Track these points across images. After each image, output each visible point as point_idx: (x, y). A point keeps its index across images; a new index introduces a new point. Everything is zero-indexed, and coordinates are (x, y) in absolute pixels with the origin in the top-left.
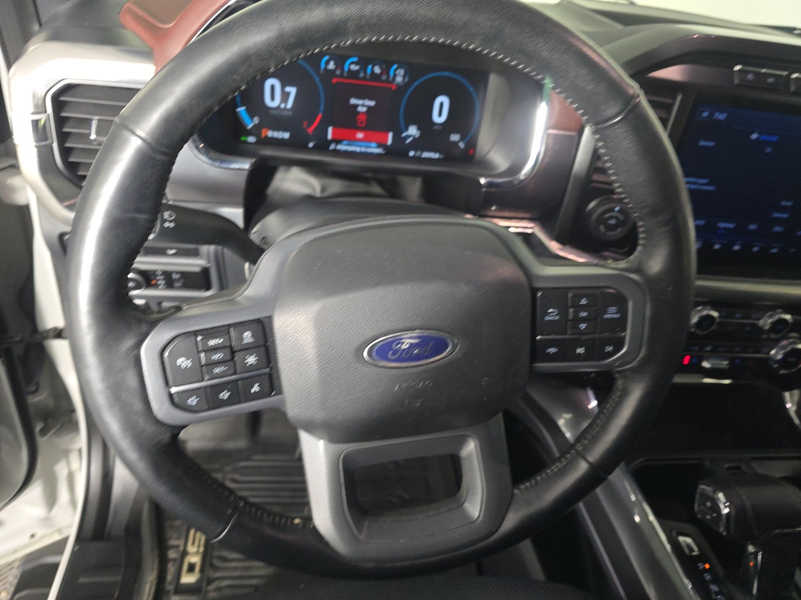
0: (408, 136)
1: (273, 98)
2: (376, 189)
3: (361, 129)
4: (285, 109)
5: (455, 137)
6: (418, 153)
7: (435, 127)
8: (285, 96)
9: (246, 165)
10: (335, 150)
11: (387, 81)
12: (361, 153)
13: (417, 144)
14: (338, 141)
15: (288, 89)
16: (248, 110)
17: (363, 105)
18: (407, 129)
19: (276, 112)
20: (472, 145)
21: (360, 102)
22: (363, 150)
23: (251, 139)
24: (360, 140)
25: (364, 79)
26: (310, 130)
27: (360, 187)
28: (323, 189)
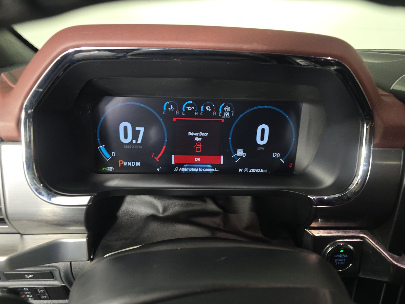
0: (239, 157)
1: (126, 137)
2: (211, 206)
3: (198, 155)
4: (137, 144)
5: (276, 155)
6: (246, 170)
7: (259, 149)
8: (136, 135)
10: (179, 172)
11: (217, 117)
12: (199, 173)
13: (244, 162)
14: (181, 165)
15: (137, 129)
16: (106, 148)
17: (199, 136)
18: (236, 153)
19: (129, 147)
20: (292, 159)
21: (197, 134)
22: (201, 170)
23: (110, 169)
24: (198, 163)
25: (199, 116)
26: (157, 159)
27: (197, 206)
28: (165, 210)
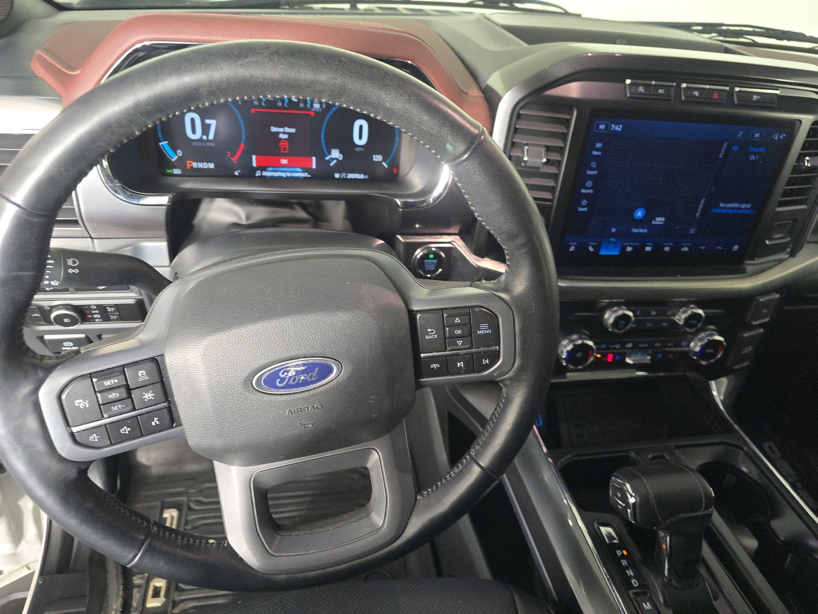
0: (333, 159)
1: (194, 132)
2: (301, 214)
3: (284, 156)
4: (208, 140)
5: (377, 158)
6: (344, 175)
7: (357, 149)
8: (206, 129)
9: (164, 200)
10: (262, 177)
11: (305, 109)
12: (287, 178)
13: (341, 166)
14: (263, 169)
15: (207, 121)
16: (170, 144)
17: (285, 133)
18: (330, 153)
19: (199, 144)
20: (395, 164)
21: (281, 130)
22: (289, 175)
23: (177, 171)
24: (284, 166)
25: (283, 108)
26: (234, 160)
27: (284, 213)
28: (248, 218)
